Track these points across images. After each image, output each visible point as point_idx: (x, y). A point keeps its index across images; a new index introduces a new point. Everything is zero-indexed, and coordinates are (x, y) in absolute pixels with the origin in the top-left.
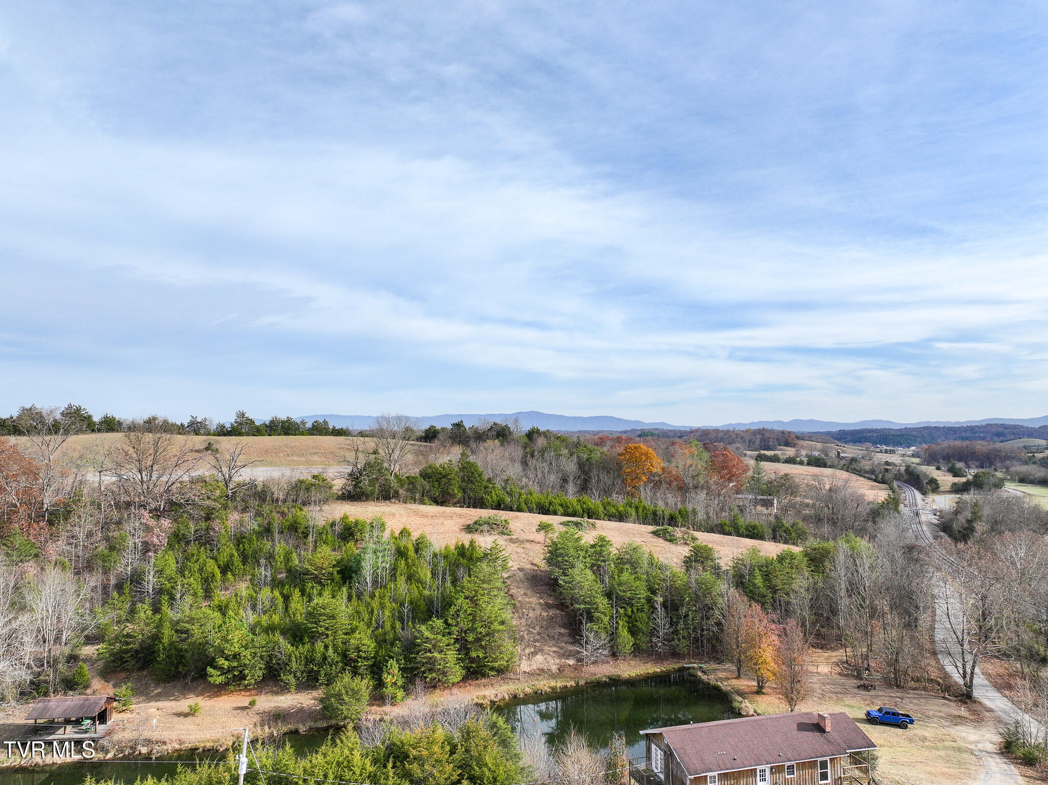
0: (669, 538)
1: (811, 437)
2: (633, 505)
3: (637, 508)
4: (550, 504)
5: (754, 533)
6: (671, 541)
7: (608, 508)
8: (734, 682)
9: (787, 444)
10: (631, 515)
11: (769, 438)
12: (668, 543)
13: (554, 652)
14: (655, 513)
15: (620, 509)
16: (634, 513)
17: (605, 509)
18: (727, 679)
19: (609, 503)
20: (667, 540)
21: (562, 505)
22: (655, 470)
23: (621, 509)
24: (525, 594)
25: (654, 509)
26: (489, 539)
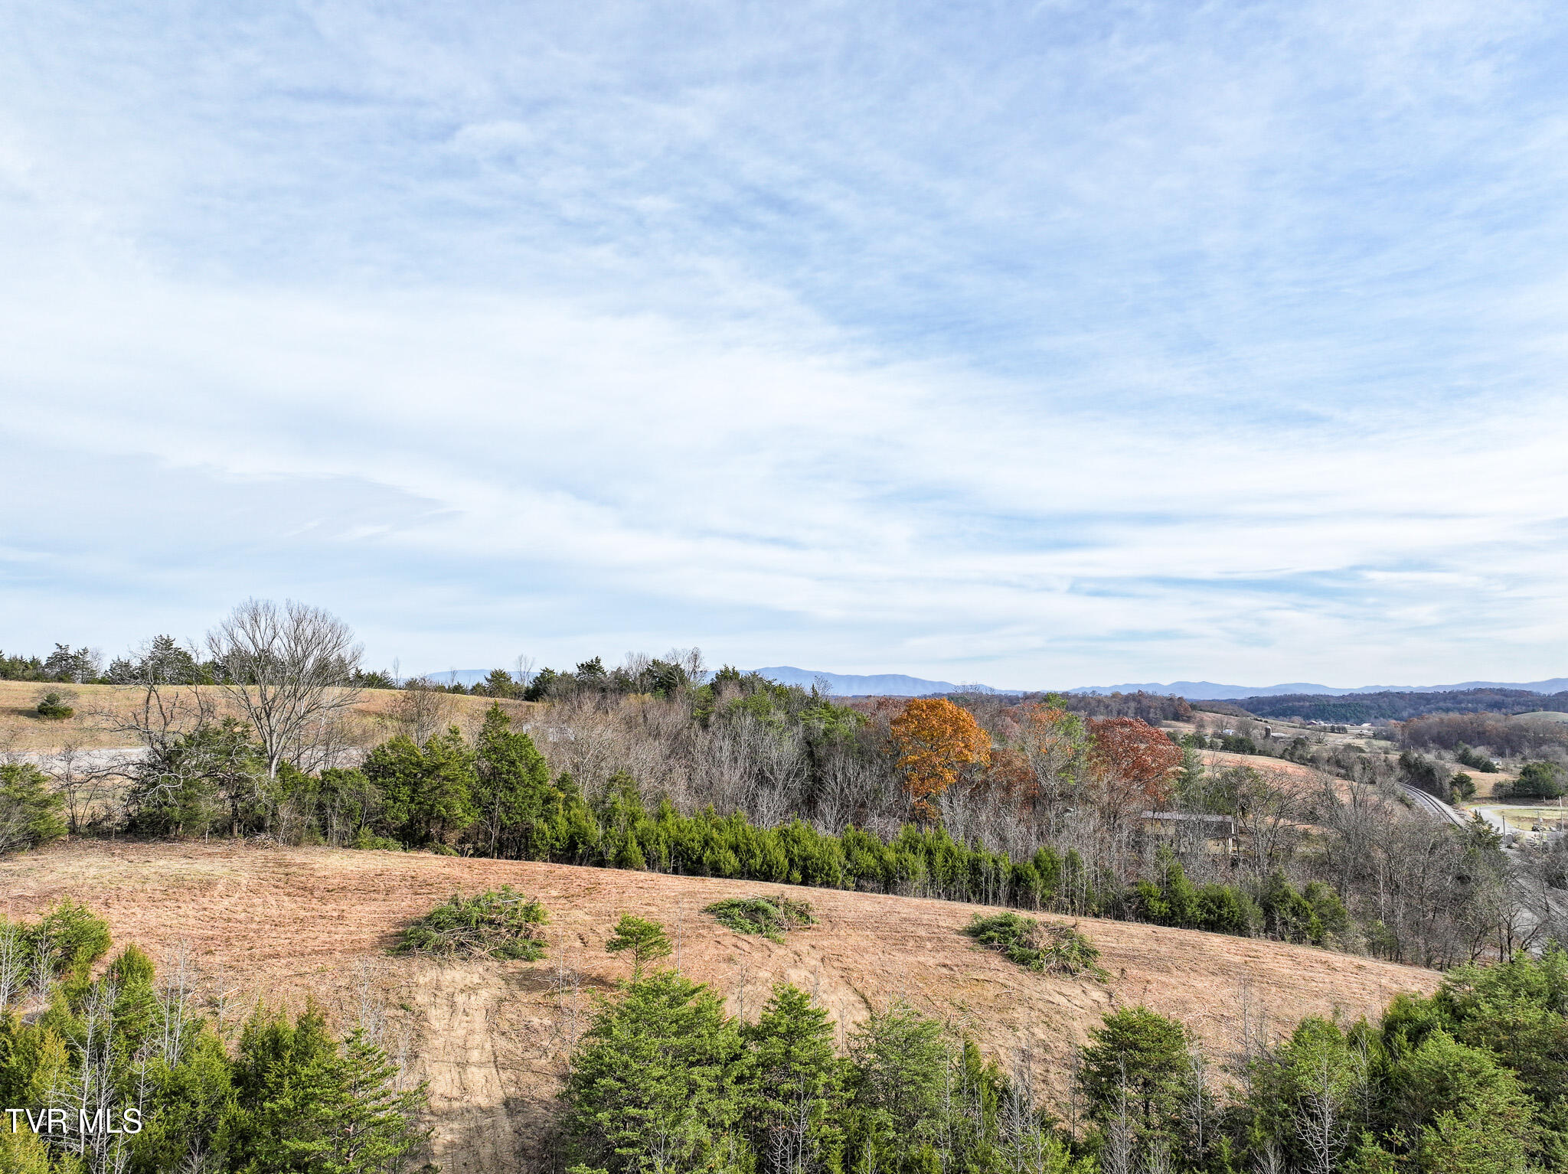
0: (1016, 950)
1: (1213, 706)
2: (920, 846)
3: (929, 852)
4: (706, 843)
5: (1220, 915)
6: (1023, 961)
7: (857, 852)
9: (1177, 717)
10: (914, 873)
11: (1150, 707)
12: (1014, 968)
14: (975, 867)
15: (886, 858)
16: (922, 868)
17: (848, 857)
19: (859, 842)
20: (1011, 957)
21: (735, 849)
22: (973, 758)
23: (890, 856)
25: (973, 855)
26: (457, 974)
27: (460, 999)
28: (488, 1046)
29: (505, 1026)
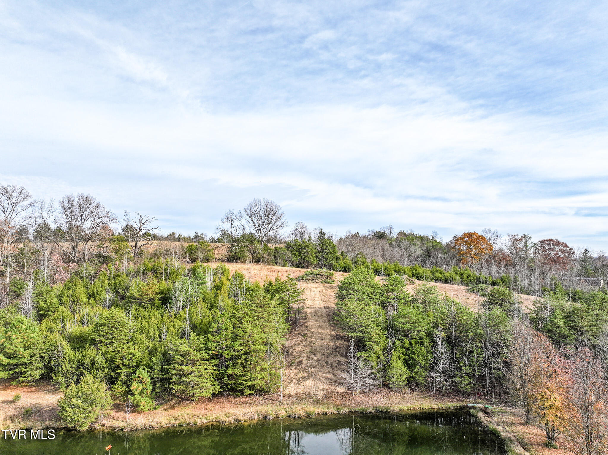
2: (459, 273)
6: (483, 296)
7: (436, 274)
8: (520, 429)
10: (455, 279)
13: (327, 378)
14: (478, 279)
15: (446, 275)
16: (458, 278)
17: (433, 274)
18: (513, 423)
19: (437, 271)
20: (480, 295)
24: (320, 326)
26: (311, 285)
27: (313, 289)
28: (320, 297)
29: (324, 295)
